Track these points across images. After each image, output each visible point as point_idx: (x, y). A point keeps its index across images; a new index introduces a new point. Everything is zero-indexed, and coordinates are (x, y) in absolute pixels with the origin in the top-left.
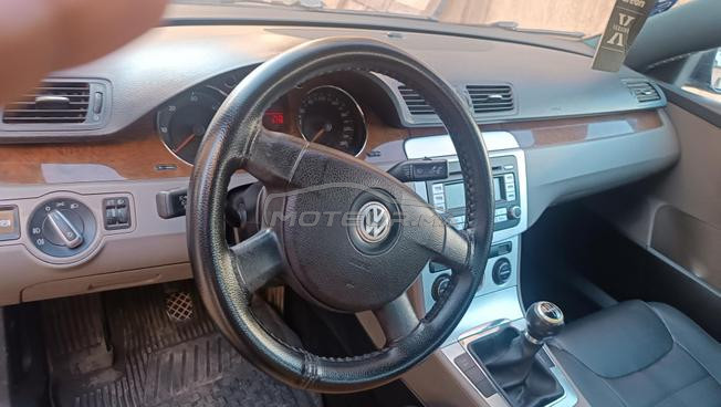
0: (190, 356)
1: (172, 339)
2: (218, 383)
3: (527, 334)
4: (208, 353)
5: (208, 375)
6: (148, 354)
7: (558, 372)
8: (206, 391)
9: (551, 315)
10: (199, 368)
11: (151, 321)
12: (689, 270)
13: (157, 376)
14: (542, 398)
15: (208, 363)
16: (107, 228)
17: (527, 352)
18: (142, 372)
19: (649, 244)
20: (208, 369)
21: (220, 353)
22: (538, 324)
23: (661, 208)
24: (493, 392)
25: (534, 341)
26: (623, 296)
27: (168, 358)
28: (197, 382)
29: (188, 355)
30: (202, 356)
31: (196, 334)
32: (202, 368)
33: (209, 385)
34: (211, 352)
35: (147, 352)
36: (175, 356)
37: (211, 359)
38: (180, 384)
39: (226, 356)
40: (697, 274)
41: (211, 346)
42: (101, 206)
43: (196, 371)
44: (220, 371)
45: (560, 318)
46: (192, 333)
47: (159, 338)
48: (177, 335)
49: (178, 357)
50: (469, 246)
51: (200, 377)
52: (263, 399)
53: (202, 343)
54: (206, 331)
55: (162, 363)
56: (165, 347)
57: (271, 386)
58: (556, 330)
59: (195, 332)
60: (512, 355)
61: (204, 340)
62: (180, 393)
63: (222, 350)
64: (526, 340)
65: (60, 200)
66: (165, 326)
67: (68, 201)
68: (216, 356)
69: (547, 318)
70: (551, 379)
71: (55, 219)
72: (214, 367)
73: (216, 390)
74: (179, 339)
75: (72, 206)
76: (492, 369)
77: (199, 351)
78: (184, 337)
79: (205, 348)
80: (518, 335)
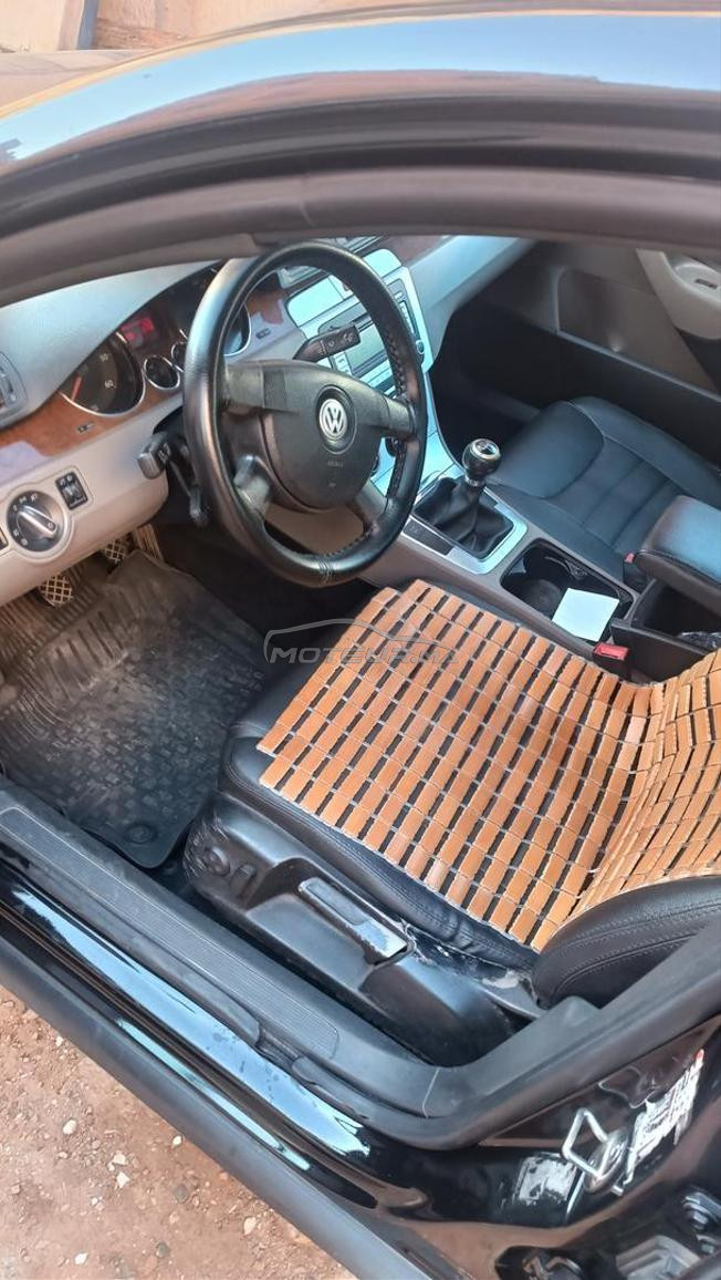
0: (77, 643)
1: (48, 633)
2: (128, 660)
3: (467, 479)
4: (97, 634)
5: (112, 657)
6: (32, 658)
7: (503, 508)
8: (119, 674)
9: (487, 452)
10: (97, 653)
11: (14, 621)
12: (607, 347)
13: (56, 678)
14: (495, 537)
15: (103, 644)
16: (71, 508)
17: (471, 497)
18: (38, 679)
19: (558, 327)
20: (108, 651)
21: (110, 630)
22: (478, 465)
23: (564, 275)
24: (450, 548)
25: (476, 484)
26: (544, 403)
27: (55, 656)
28: (105, 669)
29: (75, 643)
30: (92, 640)
31: (71, 618)
32: (100, 652)
33: (118, 667)
34: (99, 632)
35: (28, 655)
36: (63, 650)
37: (104, 639)
38: (86, 676)
39: (119, 630)
40: (615, 349)
41: (95, 625)
42: (55, 488)
43: (95, 657)
44: (121, 648)
45: (496, 451)
46: (66, 619)
47: (33, 637)
48: (50, 626)
49: (66, 650)
50: (409, 410)
51: (105, 662)
52: (189, 659)
53: (83, 625)
54: (81, 610)
55: (52, 662)
56: (45, 644)
57: (190, 643)
58: (494, 466)
59: (68, 616)
60: (457, 506)
61: (83, 621)
62: (92, 685)
63: (110, 624)
64: (468, 486)
65: (21, 496)
66: (31, 621)
67: (28, 494)
68: (107, 634)
69: (484, 456)
70: (499, 517)
71: (28, 514)
72: (113, 646)
73: (130, 668)
74: (55, 631)
75: (33, 498)
76: (441, 527)
77: (86, 635)
78: (59, 626)
79: (88, 628)
80: (455, 485)
